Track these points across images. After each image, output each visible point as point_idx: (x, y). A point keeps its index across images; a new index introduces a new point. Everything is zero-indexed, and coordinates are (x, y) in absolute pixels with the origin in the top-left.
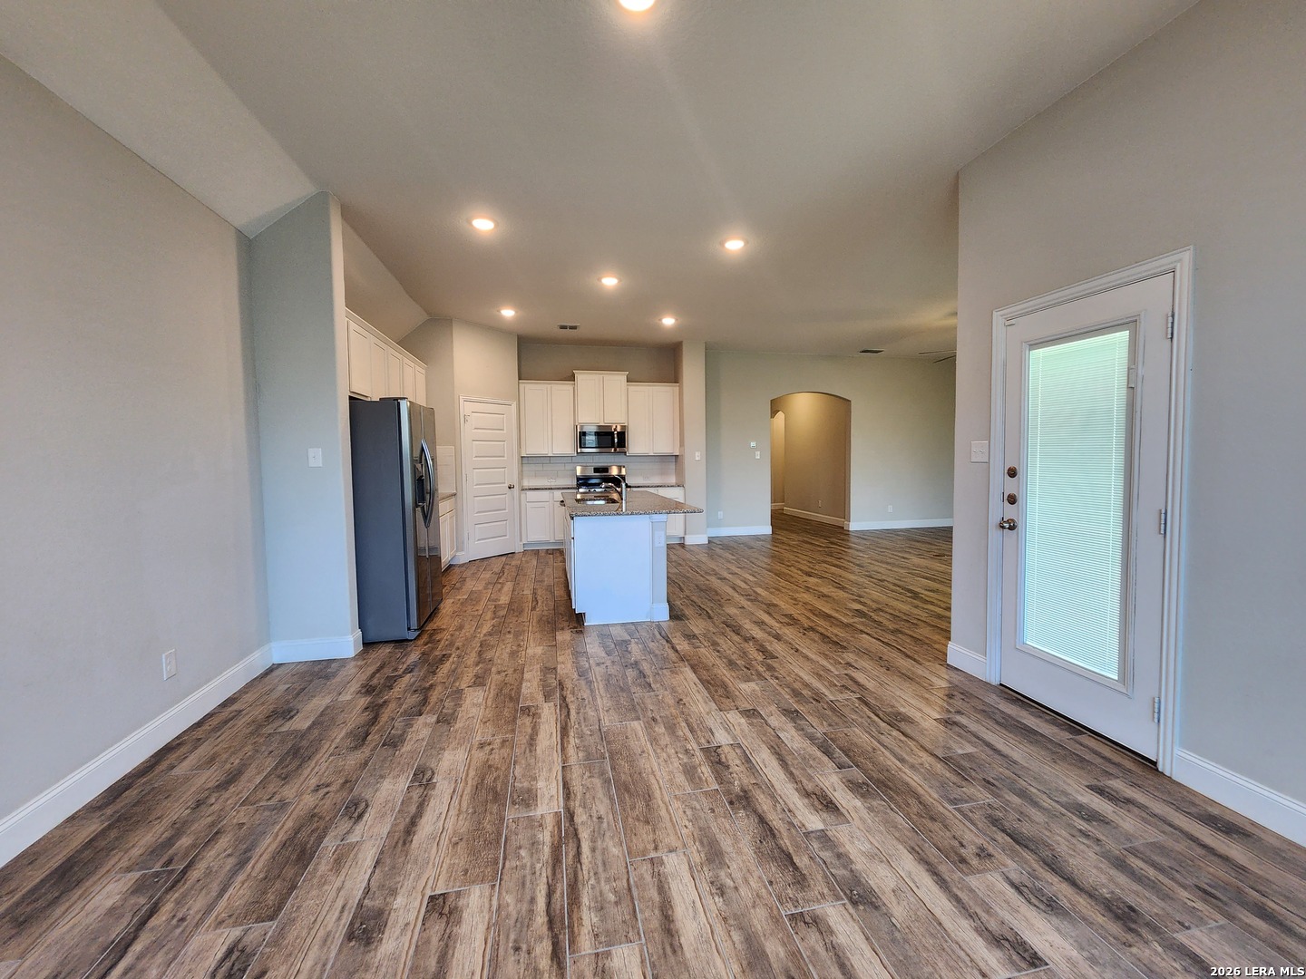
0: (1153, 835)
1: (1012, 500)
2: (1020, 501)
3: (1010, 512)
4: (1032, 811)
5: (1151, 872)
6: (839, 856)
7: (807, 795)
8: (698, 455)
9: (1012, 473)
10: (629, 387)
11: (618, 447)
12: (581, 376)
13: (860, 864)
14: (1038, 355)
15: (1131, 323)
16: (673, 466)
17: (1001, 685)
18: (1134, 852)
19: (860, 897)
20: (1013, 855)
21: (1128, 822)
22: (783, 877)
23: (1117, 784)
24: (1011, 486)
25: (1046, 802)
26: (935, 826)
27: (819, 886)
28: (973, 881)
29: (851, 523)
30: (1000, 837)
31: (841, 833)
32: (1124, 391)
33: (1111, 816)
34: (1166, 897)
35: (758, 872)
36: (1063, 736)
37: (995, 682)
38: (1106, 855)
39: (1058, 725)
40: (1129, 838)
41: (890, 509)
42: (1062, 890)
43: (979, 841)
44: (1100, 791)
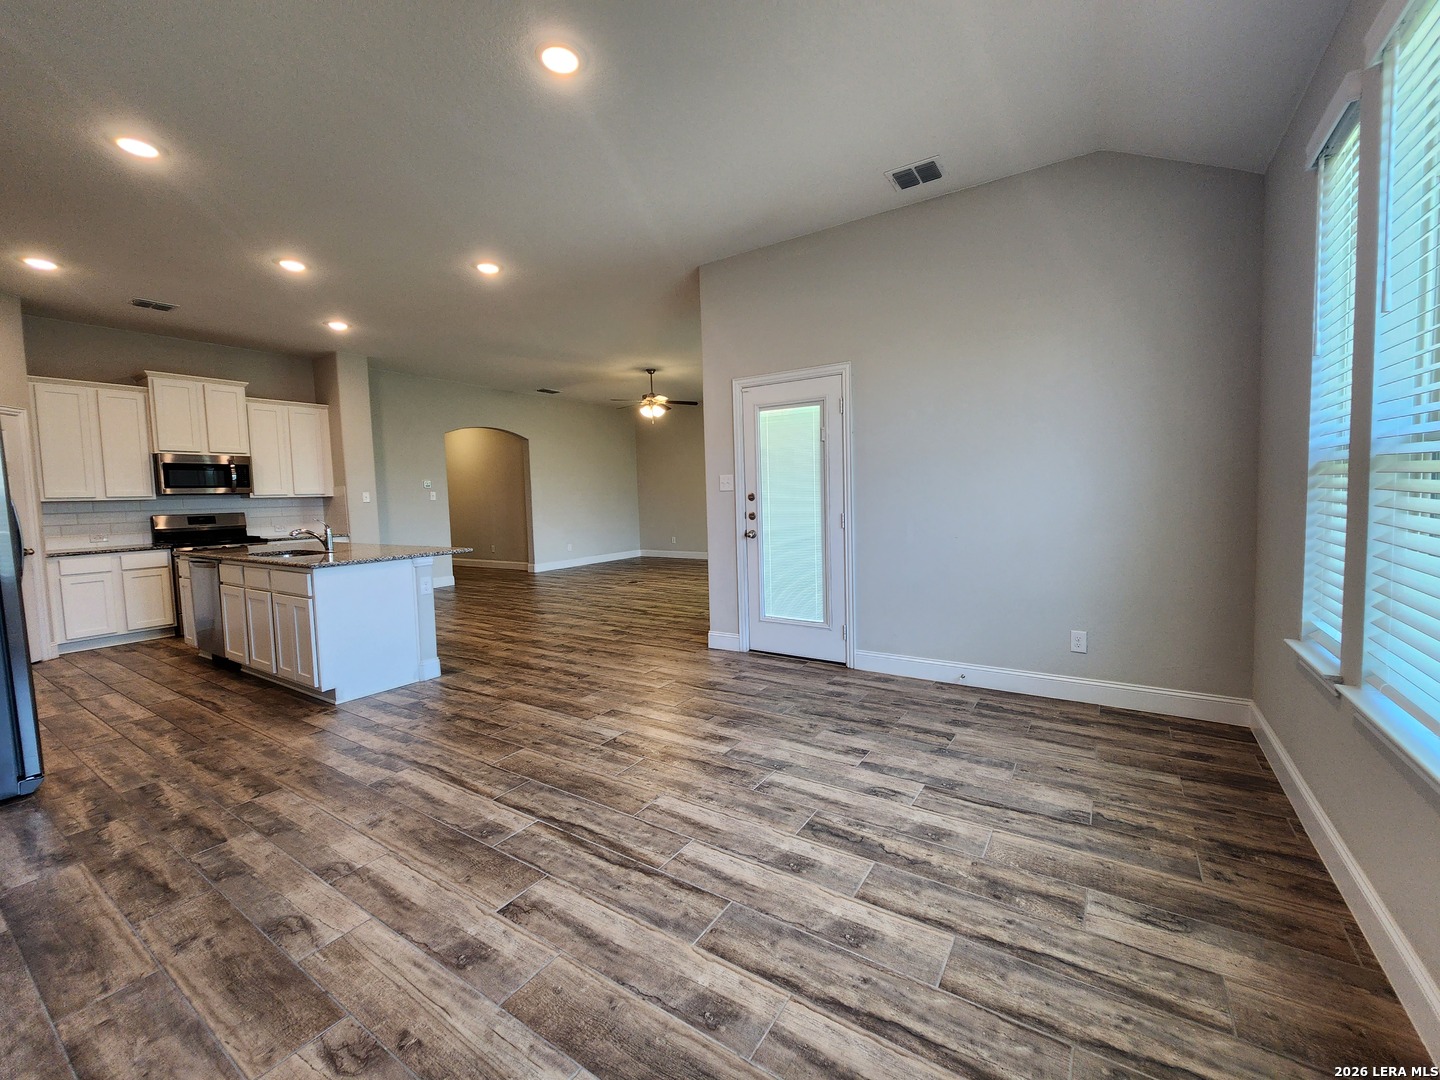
0: (864, 693)
1: (752, 516)
2: (758, 517)
3: (751, 525)
4: (816, 702)
5: (875, 706)
6: (752, 756)
7: (705, 739)
8: (367, 497)
9: (752, 498)
10: (251, 405)
11: (238, 486)
12: (158, 381)
13: (765, 754)
14: (764, 414)
15: (821, 402)
16: (320, 512)
17: (750, 650)
18: (863, 701)
19: (780, 766)
20: (824, 721)
21: (854, 692)
22: (736, 778)
23: (837, 678)
24: (751, 507)
25: (818, 696)
26: (782, 724)
27: (757, 772)
28: (819, 737)
29: (536, 565)
30: (813, 717)
31: (740, 747)
32: (819, 442)
33: (846, 692)
34: (886, 711)
35: (719, 782)
36: (800, 666)
37: (746, 649)
38: (856, 706)
39: (794, 662)
40: (859, 697)
41: (570, 547)
42: (852, 725)
43: (807, 722)
44: (834, 684)
